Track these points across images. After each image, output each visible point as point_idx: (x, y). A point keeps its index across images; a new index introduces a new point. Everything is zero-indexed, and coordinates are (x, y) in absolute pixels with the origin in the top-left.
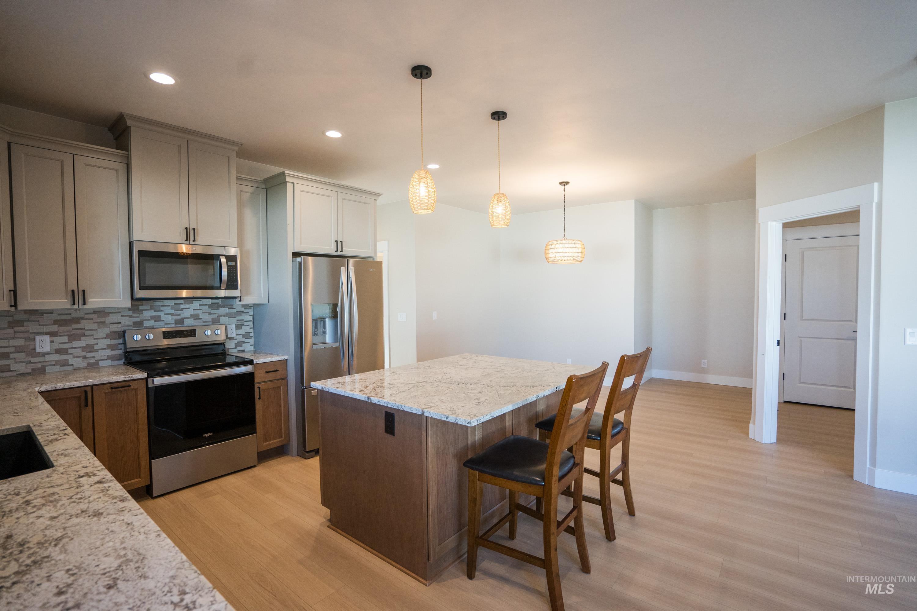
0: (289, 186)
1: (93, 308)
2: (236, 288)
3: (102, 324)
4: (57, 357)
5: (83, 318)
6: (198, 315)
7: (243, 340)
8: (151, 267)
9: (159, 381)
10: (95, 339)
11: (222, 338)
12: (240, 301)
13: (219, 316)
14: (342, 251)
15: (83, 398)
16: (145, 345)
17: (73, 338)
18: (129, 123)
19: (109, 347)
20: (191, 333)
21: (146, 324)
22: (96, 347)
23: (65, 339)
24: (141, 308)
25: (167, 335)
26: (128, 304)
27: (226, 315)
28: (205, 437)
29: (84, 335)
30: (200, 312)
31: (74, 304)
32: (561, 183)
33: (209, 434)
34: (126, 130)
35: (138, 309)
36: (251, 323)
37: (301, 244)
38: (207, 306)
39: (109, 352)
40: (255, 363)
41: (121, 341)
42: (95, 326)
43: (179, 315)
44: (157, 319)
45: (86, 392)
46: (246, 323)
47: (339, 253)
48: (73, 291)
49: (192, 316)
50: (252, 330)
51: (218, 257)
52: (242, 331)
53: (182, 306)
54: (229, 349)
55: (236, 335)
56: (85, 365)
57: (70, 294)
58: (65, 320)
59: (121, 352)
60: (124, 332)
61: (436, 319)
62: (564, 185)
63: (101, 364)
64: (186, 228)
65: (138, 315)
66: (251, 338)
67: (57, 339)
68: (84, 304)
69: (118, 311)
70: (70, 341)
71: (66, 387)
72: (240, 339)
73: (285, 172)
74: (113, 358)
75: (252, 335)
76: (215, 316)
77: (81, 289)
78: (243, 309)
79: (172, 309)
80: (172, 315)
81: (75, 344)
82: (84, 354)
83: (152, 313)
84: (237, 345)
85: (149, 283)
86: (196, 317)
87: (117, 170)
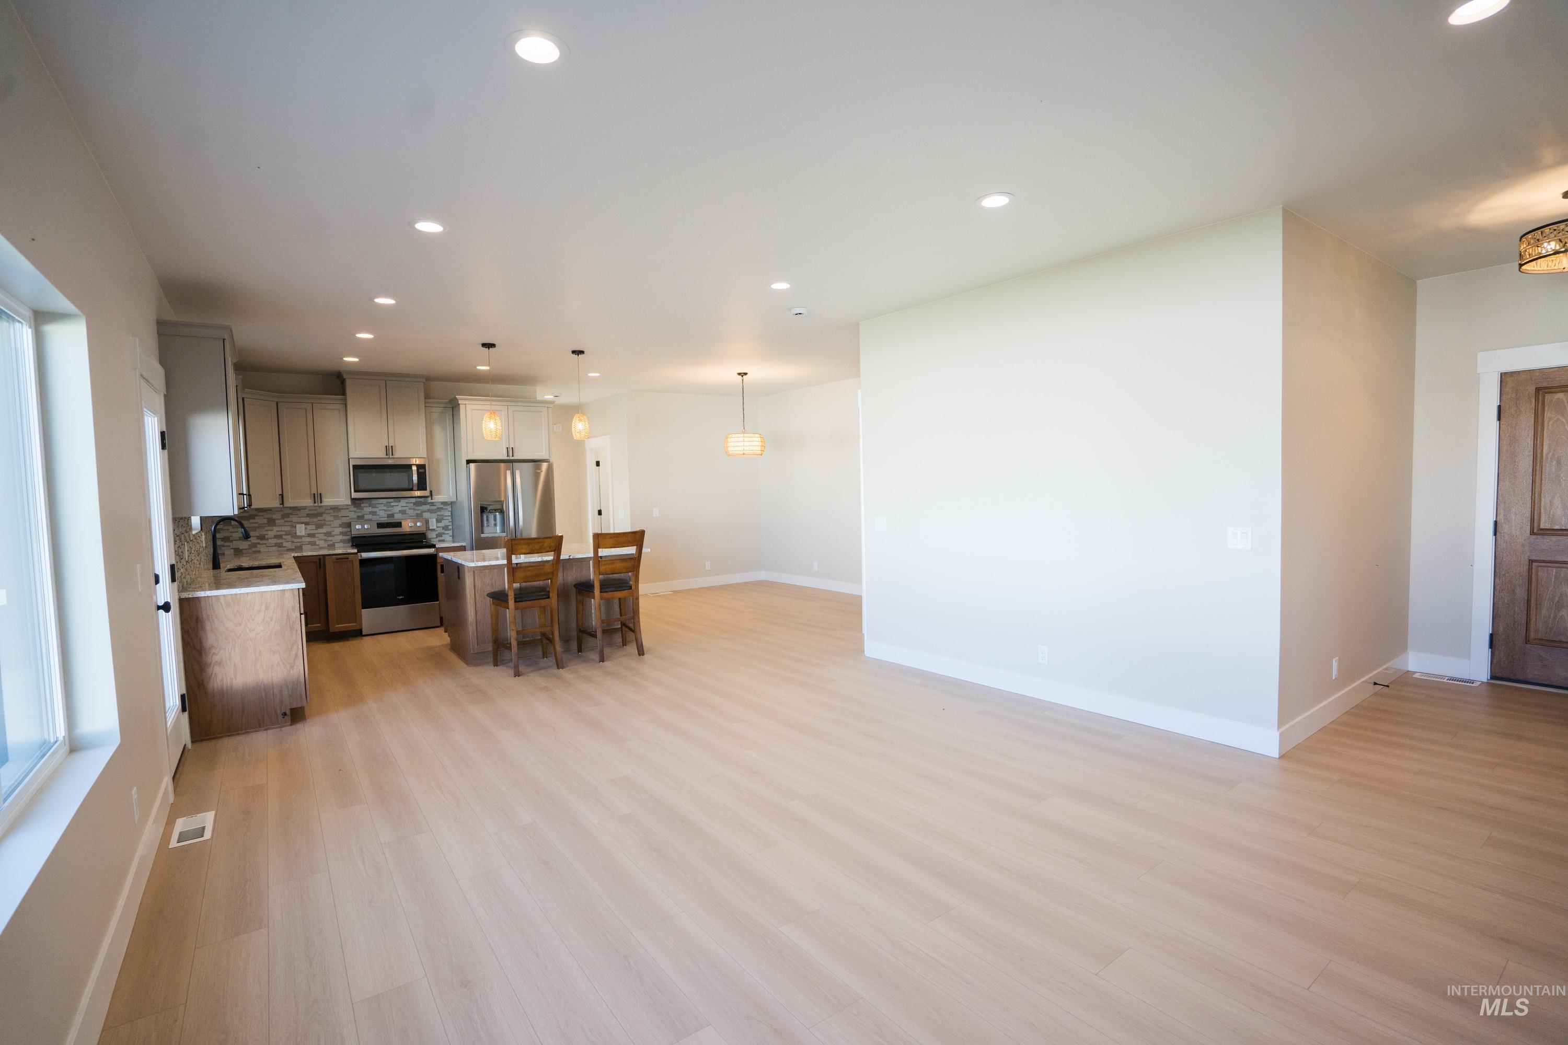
0: (462, 408)
1: (331, 506)
2: (426, 489)
3: (336, 517)
4: (308, 539)
5: (324, 513)
6: (405, 511)
7: (443, 531)
8: (362, 476)
9: (365, 555)
10: (332, 527)
11: (423, 529)
12: (432, 499)
13: (422, 512)
14: (513, 456)
15: (318, 562)
16: (363, 533)
17: (319, 526)
18: (345, 376)
19: (342, 533)
20: (399, 525)
21: (366, 517)
22: (333, 533)
23: (314, 527)
24: (362, 505)
25: (380, 525)
26: (349, 502)
27: (429, 511)
28: (398, 599)
29: (325, 525)
30: (407, 508)
31: (315, 503)
32: (739, 374)
33: (401, 597)
34: (343, 382)
35: (360, 506)
36: (450, 518)
37: (473, 453)
38: (412, 504)
39: (341, 537)
40: (437, 547)
41: (349, 530)
42: (332, 518)
43: (390, 511)
44: (374, 513)
45: (320, 559)
46: (445, 518)
47: (511, 458)
48: (314, 494)
49: (400, 512)
50: (450, 524)
51: (410, 466)
52: (442, 524)
53: (392, 504)
54: (430, 538)
55: (437, 527)
56: (326, 545)
57: (313, 496)
58: (313, 514)
59: (349, 537)
60: (350, 523)
61: (658, 516)
62: (742, 376)
63: (337, 545)
64: (386, 446)
65: (360, 511)
66: (450, 530)
67: (310, 527)
68: (321, 503)
69: (346, 508)
70: (317, 529)
71: (308, 555)
72: (440, 530)
73: (457, 397)
74: (343, 541)
75: (450, 527)
76: (419, 512)
77: (319, 493)
78: (442, 506)
79: (385, 506)
80: (385, 510)
81: (320, 531)
82: (325, 537)
83: (370, 509)
84: (437, 536)
85: (361, 487)
86: (403, 512)
87: (339, 410)
